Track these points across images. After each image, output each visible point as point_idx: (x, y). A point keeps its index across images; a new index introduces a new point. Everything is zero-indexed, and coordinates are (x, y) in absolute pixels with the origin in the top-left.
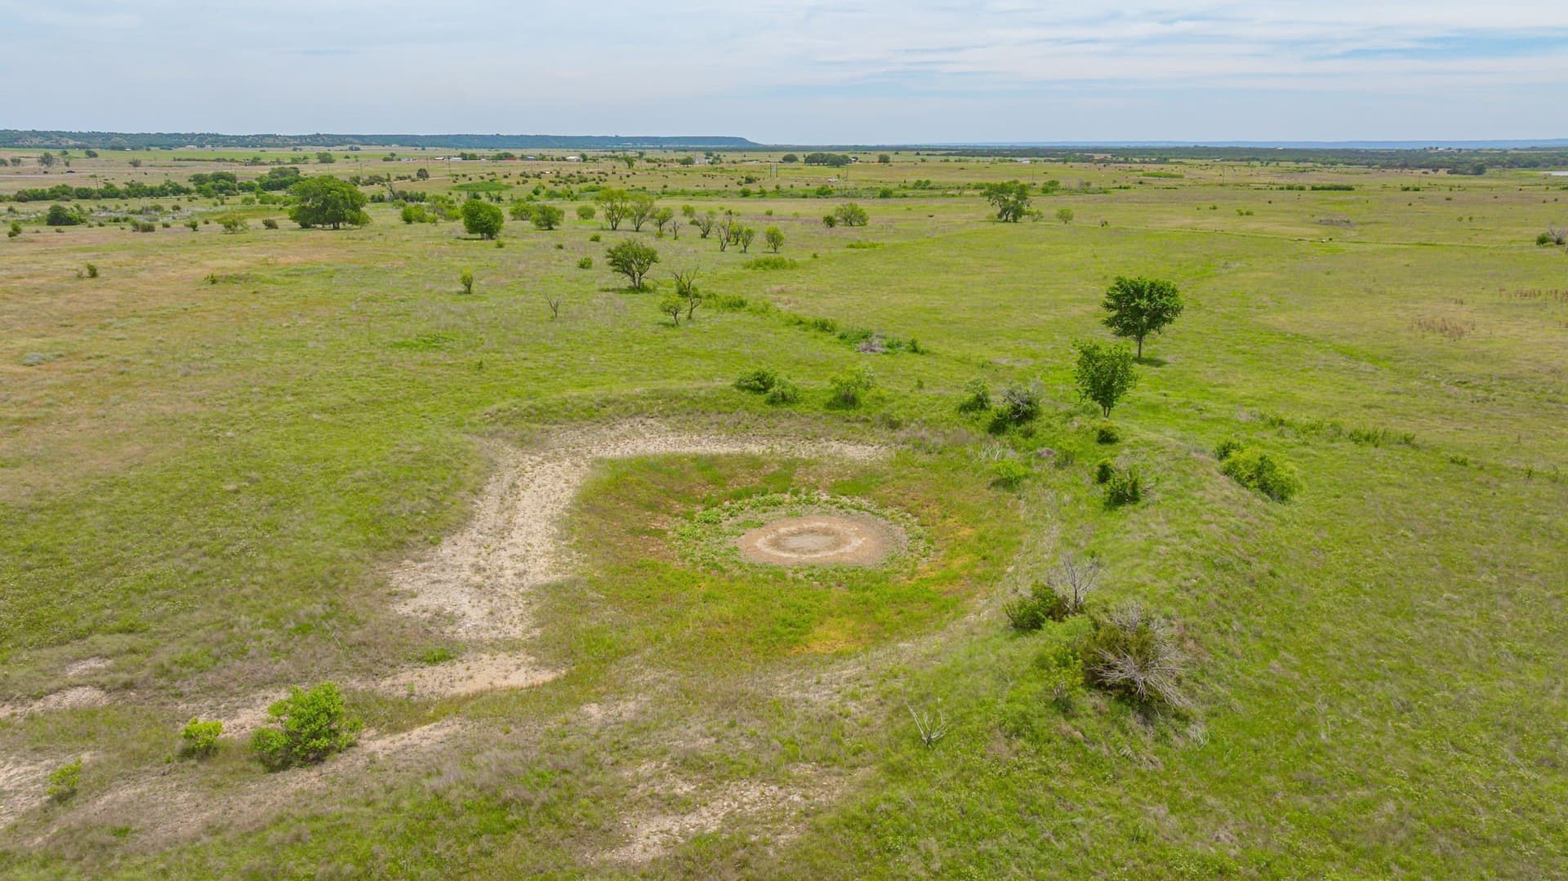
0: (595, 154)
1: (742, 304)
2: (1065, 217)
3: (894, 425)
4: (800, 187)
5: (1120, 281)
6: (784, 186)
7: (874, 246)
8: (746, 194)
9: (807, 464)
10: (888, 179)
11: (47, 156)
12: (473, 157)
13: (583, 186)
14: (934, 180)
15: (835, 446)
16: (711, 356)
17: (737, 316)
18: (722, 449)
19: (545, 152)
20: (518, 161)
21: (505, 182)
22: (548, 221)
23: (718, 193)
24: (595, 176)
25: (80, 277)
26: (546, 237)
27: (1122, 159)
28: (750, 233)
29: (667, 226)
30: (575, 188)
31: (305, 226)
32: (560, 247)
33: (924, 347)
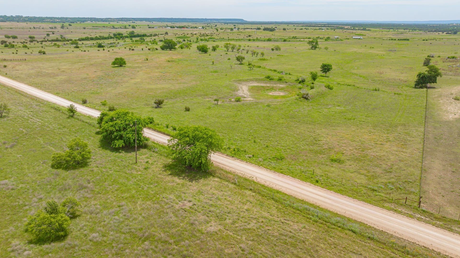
1: (260, 67)
2: (326, 48)
3: (286, 83)
4: (263, 38)
5: (323, 64)
6: (259, 38)
7: (282, 56)
9: (275, 87)
10: (286, 35)
11: (62, 26)
14: (297, 36)
15: (279, 85)
16: (259, 74)
17: (260, 69)
20: (186, 29)
21: (188, 36)
23: (242, 40)
24: (209, 34)
25: (145, 60)
26: (216, 53)
28: (258, 53)
29: (240, 51)
30: (207, 38)
31: (163, 49)
32: (221, 55)
33: (291, 74)
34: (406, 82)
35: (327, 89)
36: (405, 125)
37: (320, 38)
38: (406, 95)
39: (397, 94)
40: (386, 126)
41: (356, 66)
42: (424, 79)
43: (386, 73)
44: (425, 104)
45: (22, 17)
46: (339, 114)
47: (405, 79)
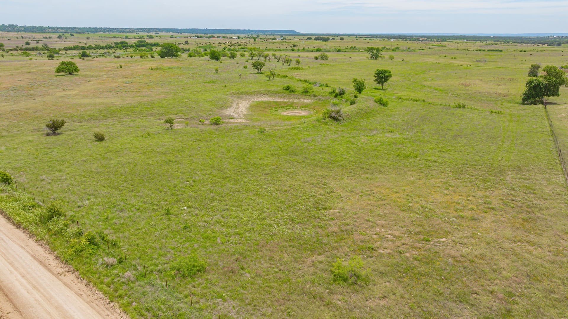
0: (242, 36)
1: (287, 76)
2: (391, 58)
3: (315, 96)
4: (311, 48)
5: (378, 70)
6: (306, 48)
7: (327, 65)
8: (293, 50)
9: (295, 103)
10: (342, 46)
11: (60, 36)
12: (201, 37)
13: (239, 47)
14: (357, 46)
15: (303, 100)
17: (285, 79)
18: (279, 100)
19: (224, 35)
20: (216, 38)
21: (214, 45)
22: (233, 57)
23: (284, 50)
24: (243, 44)
25: (117, 68)
26: (232, 61)
27: (430, 40)
28: (291, 60)
29: (268, 58)
30: (237, 48)
31: (162, 57)
32: (238, 63)
33: (329, 85)
34: (506, 96)
35: (377, 105)
36: (520, 170)
37: (387, 49)
38: (510, 115)
39: (496, 112)
40: (481, 171)
41: (430, 77)
42: (538, 89)
43: (475, 85)
44: (548, 129)
45: (16, 26)
46: (388, 147)
47: (505, 92)
